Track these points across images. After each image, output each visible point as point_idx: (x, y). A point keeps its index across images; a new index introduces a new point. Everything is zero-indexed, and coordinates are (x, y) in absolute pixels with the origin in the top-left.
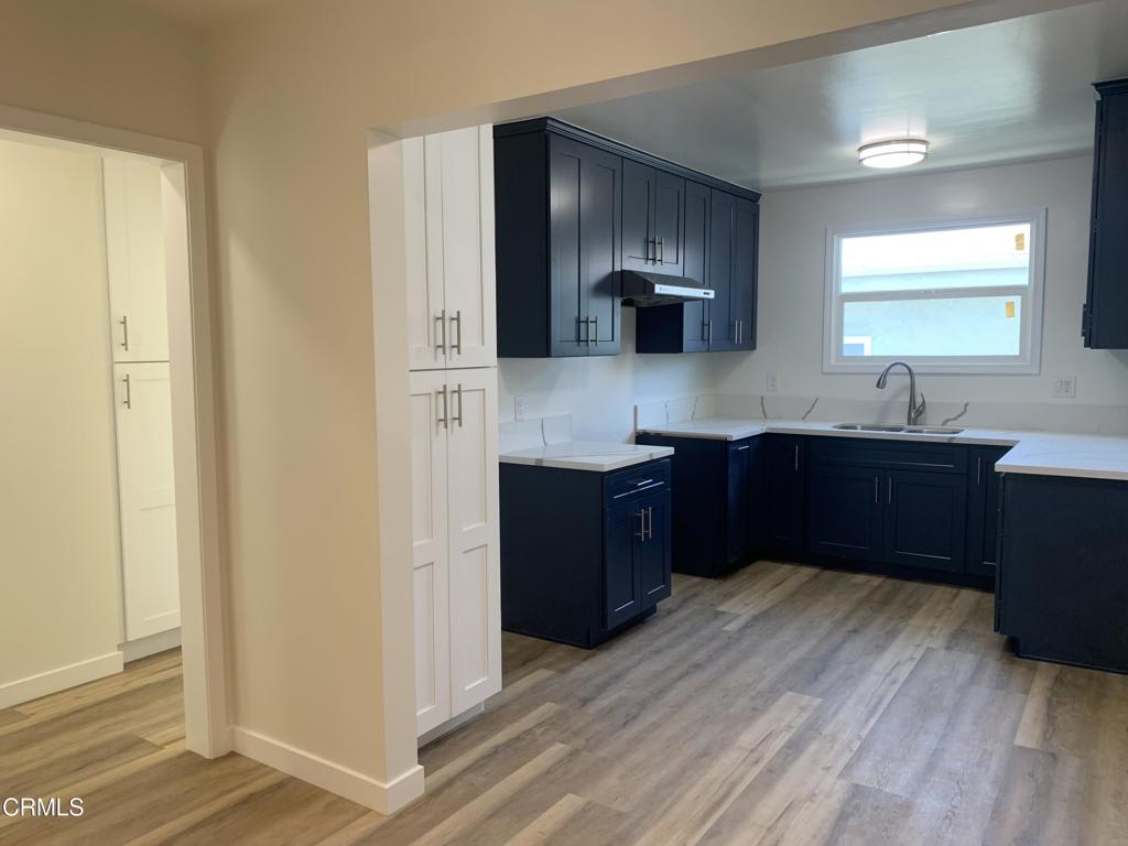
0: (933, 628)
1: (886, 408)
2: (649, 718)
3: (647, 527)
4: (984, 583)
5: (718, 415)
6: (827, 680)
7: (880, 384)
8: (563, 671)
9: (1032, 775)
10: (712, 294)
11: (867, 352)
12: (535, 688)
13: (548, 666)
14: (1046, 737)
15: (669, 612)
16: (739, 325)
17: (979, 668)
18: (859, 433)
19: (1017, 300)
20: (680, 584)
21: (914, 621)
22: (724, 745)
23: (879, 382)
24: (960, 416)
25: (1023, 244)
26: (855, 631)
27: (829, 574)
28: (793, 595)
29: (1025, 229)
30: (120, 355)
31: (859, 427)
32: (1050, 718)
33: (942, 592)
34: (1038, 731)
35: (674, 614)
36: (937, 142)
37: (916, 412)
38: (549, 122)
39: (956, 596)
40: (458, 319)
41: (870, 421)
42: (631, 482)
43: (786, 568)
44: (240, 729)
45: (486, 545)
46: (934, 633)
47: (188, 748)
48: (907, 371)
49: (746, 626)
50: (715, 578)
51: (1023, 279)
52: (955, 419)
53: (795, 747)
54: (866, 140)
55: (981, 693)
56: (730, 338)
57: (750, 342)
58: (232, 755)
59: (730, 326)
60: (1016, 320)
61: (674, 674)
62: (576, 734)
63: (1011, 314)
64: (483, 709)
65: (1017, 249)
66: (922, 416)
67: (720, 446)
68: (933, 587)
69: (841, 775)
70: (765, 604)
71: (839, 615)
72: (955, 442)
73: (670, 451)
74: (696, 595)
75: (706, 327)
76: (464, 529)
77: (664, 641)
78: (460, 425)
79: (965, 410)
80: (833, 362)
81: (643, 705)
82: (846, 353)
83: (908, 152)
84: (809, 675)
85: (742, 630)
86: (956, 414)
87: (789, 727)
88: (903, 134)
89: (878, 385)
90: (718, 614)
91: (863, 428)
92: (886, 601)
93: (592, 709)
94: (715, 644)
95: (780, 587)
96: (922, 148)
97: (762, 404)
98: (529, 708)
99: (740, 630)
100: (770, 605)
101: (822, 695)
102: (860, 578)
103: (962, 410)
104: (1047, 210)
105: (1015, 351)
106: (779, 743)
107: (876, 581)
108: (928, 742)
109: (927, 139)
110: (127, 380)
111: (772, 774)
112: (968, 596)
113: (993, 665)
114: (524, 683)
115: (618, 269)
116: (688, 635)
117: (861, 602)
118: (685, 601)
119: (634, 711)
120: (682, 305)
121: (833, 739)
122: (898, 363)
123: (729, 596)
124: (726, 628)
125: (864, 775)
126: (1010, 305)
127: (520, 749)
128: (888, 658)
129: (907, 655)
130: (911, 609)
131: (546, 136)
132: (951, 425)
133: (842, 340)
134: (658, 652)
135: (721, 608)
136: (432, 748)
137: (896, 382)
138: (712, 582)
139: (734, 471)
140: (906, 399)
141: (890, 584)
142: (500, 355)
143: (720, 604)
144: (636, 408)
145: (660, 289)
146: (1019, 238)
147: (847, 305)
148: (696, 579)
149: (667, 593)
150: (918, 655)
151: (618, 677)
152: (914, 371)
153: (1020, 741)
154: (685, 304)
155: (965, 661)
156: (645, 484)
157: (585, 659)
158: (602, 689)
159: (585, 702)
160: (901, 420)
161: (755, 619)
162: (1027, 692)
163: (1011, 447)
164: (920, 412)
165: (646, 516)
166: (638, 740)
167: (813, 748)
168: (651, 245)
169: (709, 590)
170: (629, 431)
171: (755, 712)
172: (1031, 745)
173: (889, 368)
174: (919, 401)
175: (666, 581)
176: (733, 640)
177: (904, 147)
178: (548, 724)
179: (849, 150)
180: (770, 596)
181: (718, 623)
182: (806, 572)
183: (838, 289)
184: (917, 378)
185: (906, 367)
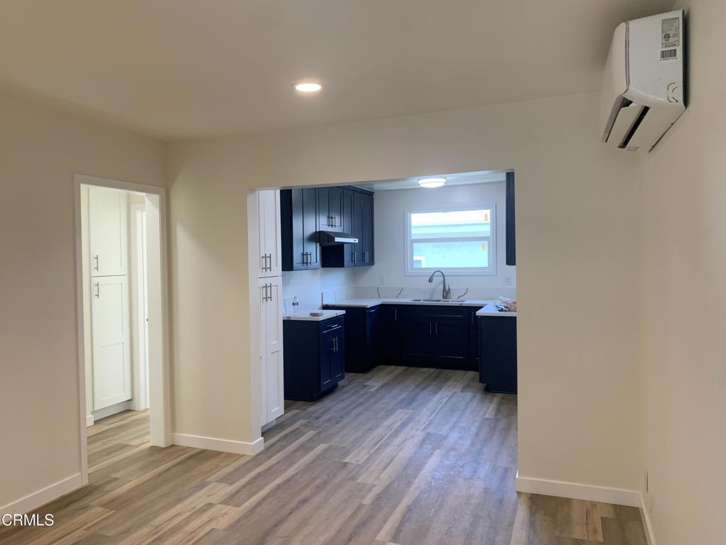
1: (433, 292)
2: (345, 421)
3: (336, 346)
5: (357, 296)
6: (414, 405)
7: (430, 281)
8: (304, 410)
9: (490, 425)
10: (357, 241)
11: (424, 266)
12: (294, 415)
13: (297, 409)
14: (496, 415)
15: (344, 387)
16: (367, 254)
17: (474, 397)
18: (422, 303)
19: (486, 242)
20: (348, 376)
21: (449, 383)
22: (377, 426)
24: (465, 294)
25: (487, 218)
27: (411, 369)
28: (397, 377)
29: (488, 212)
30: (95, 273)
31: (422, 300)
32: (498, 410)
34: (493, 413)
37: (446, 293)
39: (466, 374)
40: (270, 257)
41: (427, 298)
42: (329, 326)
43: (393, 367)
44: (177, 434)
45: (279, 351)
46: (457, 386)
47: (151, 445)
48: (441, 274)
49: (378, 389)
51: (489, 235)
52: (463, 296)
53: (404, 425)
55: (474, 404)
56: (364, 260)
57: (372, 262)
58: (173, 446)
59: (363, 254)
60: (486, 251)
61: (353, 406)
62: (318, 427)
63: (484, 249)
64: (275, 424)
66: (449, 295)
67: (363, 310)
68: (456, 371)
69: (423, 430)
70: (385, 381)
71: (417, 383)
72: (463, 305)
73: (343, 312)
74: (354, 380)
75: (353, 255)
76: (272, 343)
77: (344, 397)
78: (271, 300)
79: (466, 292)
80: (409, 271)
81: (342, 417)
82: (415, 265)
84: (406, 403)
85: (377, 391)
86: (463, 294)
87: (401, 419)
90: (365, 386)
91: (424, 301)
92: (437, 377)
93: (322, 419)
94: (366, 396)
97: (378, 291)
98: (295, 422)
99: (376, 391)
101: (413, 409)
102: (425, 369)
104: (496, 204)
105: (486, 265)
106: (398, 424)
107: (432, 370)
108: (454, 419)
110: (98, 285)
111: (396, 433)
112: (471, 374)
113: (479, 396)
114: (289, 414)
115: (318, 230)
116: (354, 394)
117: (426, 378)
119: (339, 419)
121: (419, 421)
122: (438, 271)
123: (369, 379)
124: (370, 391)
125: (431, 430)
126: (483, 245)
127: (296, 434)
128: (438, 396)
129: (446, 394)
130: (447, 379)
132: (461, 298)
133: (413, 258)
134: (343, 400)
135: (366, 384)
136: (266, 433)
137: (437, 280)
138: (360, 375)
139: (368, 321)
140: (441, 287)
141: (438, 371)
142: (283, 270)
143: (366, 382)
144: (322, 294)
145: (337, 240)
146: (486, 216)
147: (414, 244)
149: (343, 377)
150: (450, 394)
151: (328, 410)
152: (445, 274)
153: (487, 416)
154: (345, 245)
155: (469, 395)
156: (335, 327)
157: (312, 405)
158: (323, 414)
159: (317, 418)
160: (440, 297)
161: (382, 386)
162: (491, 403)
163: (482, 307)
164: (448, 293)
165: (336, 341)
166: (344, 427)
167: (411, 425)
168: (330, 219)
169: (360, 378)
170: (320, 304)
171: (387, 416)
172: (491, 417)
173: (434, 273)
174: (447, 288)
175: (342, 373)
176: (373, 395)
178: (306, 426)
181: (366, 389)
182: (401, 369)
183: (410, 237)
184: (446, 278)
185: (441, 273)
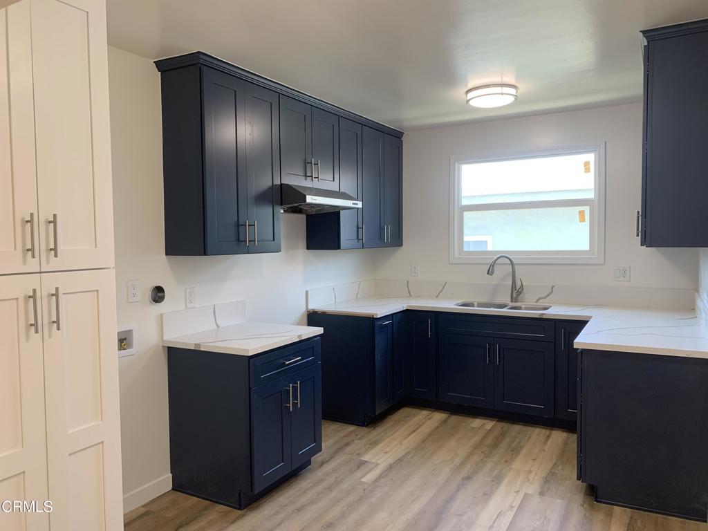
0: (530, 472)
1: (494, 291)
3: (295, 398)
4: (569, 426)
7: (490, 272)
10: (360, 205)
15: (322, 464)
16: (387, 229)
19: (586, 209)
21: (517, 464)
23: (489, 271)
24: (548, 295)
25: (589, 168)
26: (468, 478)
27: (455, 419)
29: (590, 157)
31: (476, 305)
33: (537, 433)
35: (325, 465)
36: (523, 88)
37: (517, 292)
38: (201, 56)
39: (548, 437)
40: (54, 222)
41: (484, 300)
42: (282, 361)
43: (423, 413)
45: (102, 442)
46: (531, 477)
49: (381, 476)
50: (366, 426)
51: (591, 195)
52: (545, 298)
54: (471, 85)
56: (381, 237)
57: (397, 241)
59: (381, 229)
60: (587, 224)
63: (582, 219)
65: (585, 172)
66: (521, 295)
67: (370, 321)
70: (401, 452)
71: (457, 461)
72: (544, 317)
73: (320, 330)
74: (347, 444)
75: (360, 230)
76: (69, 433)
77: (308, 496)
78: (58, 329)
79: (552, 292)
80: (457, 255)
82: (466, 249)
83: (502, 94)
85: (377, 481)
86: (546, 295)
88: (497, 80)
89: (488, 273)
90: (362, 464)
91: (480, 305)
95: (414, 434)
96: (513, 91)
97: (408, 286)
99: (375, 481)
100: (403, 453)
102: (477, 422)
103: (550, 291)
104: (605, 143)
105: (586, 247)
107: (489, 424)
109: (517, 85)
112: (558, 437)
115: (277, 182)
118: (336, 452)
120: (338, 213)
122: (502, 256)
123: (374, 444)
124: (364, 480)
126: (582, 213)
129: (508, 504)
130: (515, 451)
131: (200, 68)
132: (542, 303)
133: (463, 239)
135: (365, 458)
137: (502, 271)
139: (380, 341)
140: (509, 282)
143: (366, 452)
144: (307, 292)
145: (310, 199)
146: (587, 164)
147: (466, 214)
148: (351, 428)
149: (318, 449)
150: (517, 503)
152: (514, 262)
154: (341, 212)
156: (296, 361)
157: (237, 519)
160: (506, 299)
163: (588, 321)
164: (519, 293)
165: (295, 389)
168: (308, 165)
173: (496, 260)
174: (518, 284)
175: (317, 439)
177: (499, 90)
179: (458, 93)
180: (406, 442)
181: (358, 474)
183: (459, 201)
184: (516, 267)
185: (509, 261)
